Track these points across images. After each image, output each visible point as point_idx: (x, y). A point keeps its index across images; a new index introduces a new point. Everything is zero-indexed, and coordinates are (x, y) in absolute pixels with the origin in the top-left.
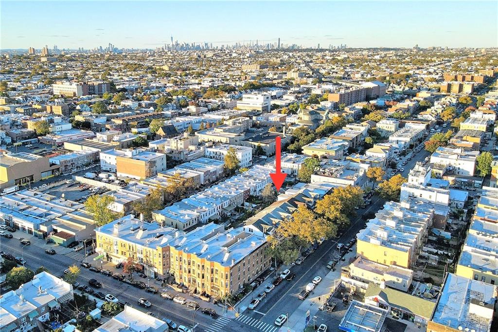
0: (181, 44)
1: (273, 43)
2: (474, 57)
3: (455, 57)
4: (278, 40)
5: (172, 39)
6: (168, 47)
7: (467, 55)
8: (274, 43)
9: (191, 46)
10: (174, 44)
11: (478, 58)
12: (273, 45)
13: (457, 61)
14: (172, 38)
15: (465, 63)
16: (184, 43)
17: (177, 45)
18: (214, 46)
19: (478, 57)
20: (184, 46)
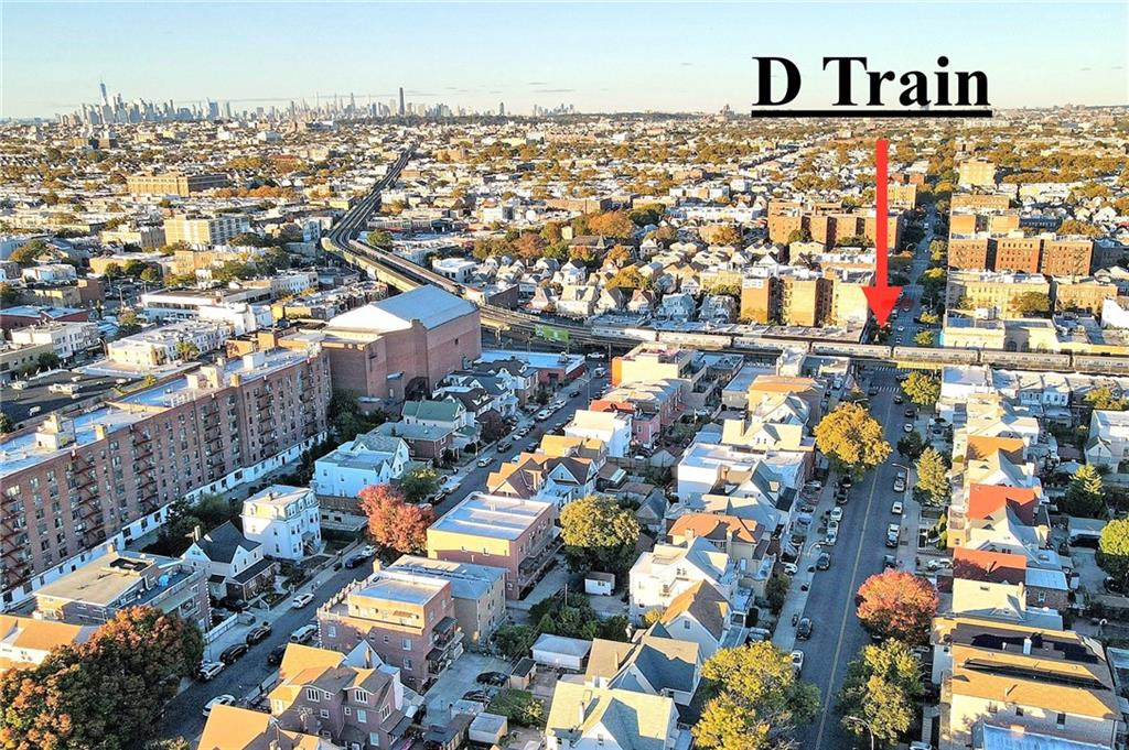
0: (131, 105)
1: (386, 102)
2: (849, 135)
3: (806, 136)
4: (399, 93)
5: (104, 90)
6: (93, 113)
7: (834, 131)
8: (389, 101)
9: (162, 110)
10: (112, 104)
11: (859, 139)
12: (385, 107)
13: (810, 150)
14: (103, 85)
15: (832, 153)
16: (139, 103)
17: (120, 106)
18: (236, 109)
19: (860, 135)
20: (142, 110)
